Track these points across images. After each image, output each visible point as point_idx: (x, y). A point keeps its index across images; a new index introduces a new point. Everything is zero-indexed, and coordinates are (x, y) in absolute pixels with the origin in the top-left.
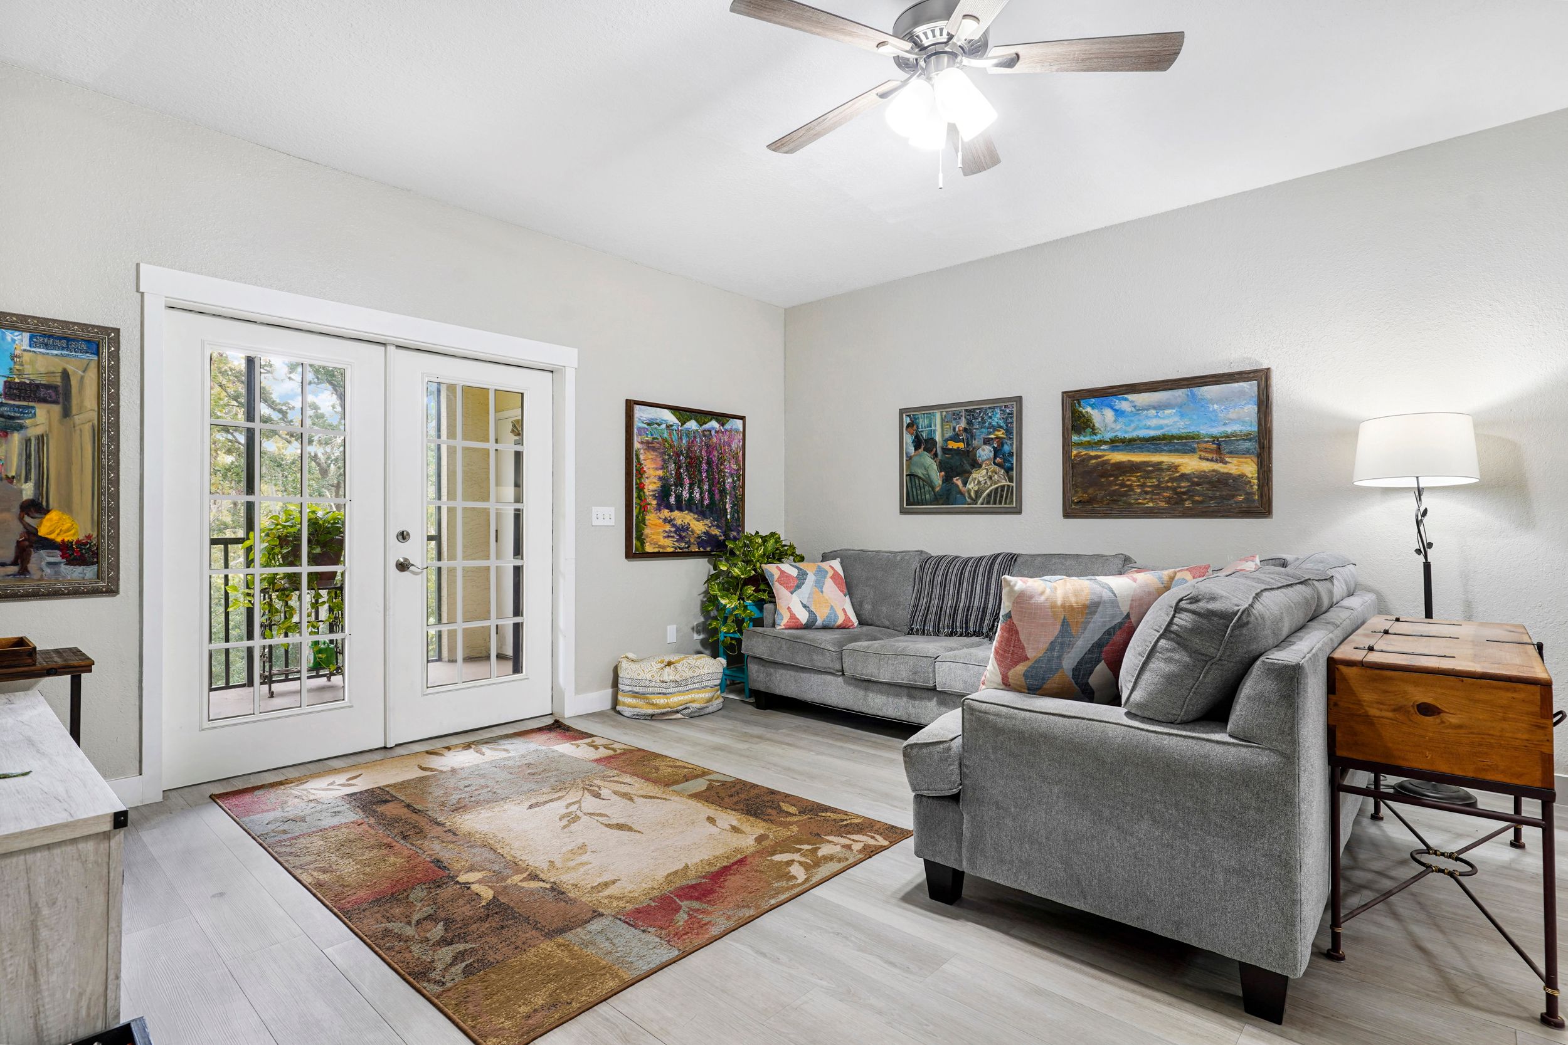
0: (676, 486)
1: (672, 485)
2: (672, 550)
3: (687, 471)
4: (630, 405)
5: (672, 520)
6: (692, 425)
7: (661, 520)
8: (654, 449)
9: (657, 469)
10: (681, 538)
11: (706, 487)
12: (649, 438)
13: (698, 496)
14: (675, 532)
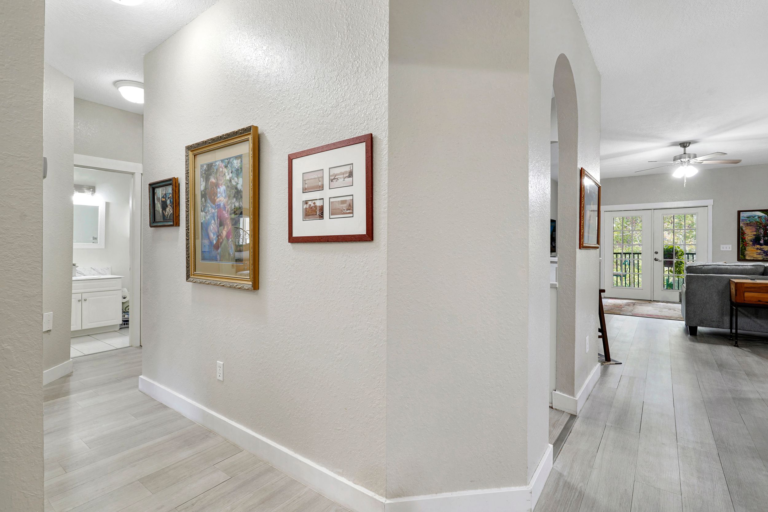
0: (764, 237)
1: (762, 237)
2: (761, 259)
4: (739, 212)
5: (761, 249)
7: (755, 249)
8: (751, 225)
9: (752, 232)
12: (748, 222)
14: (764, 253)
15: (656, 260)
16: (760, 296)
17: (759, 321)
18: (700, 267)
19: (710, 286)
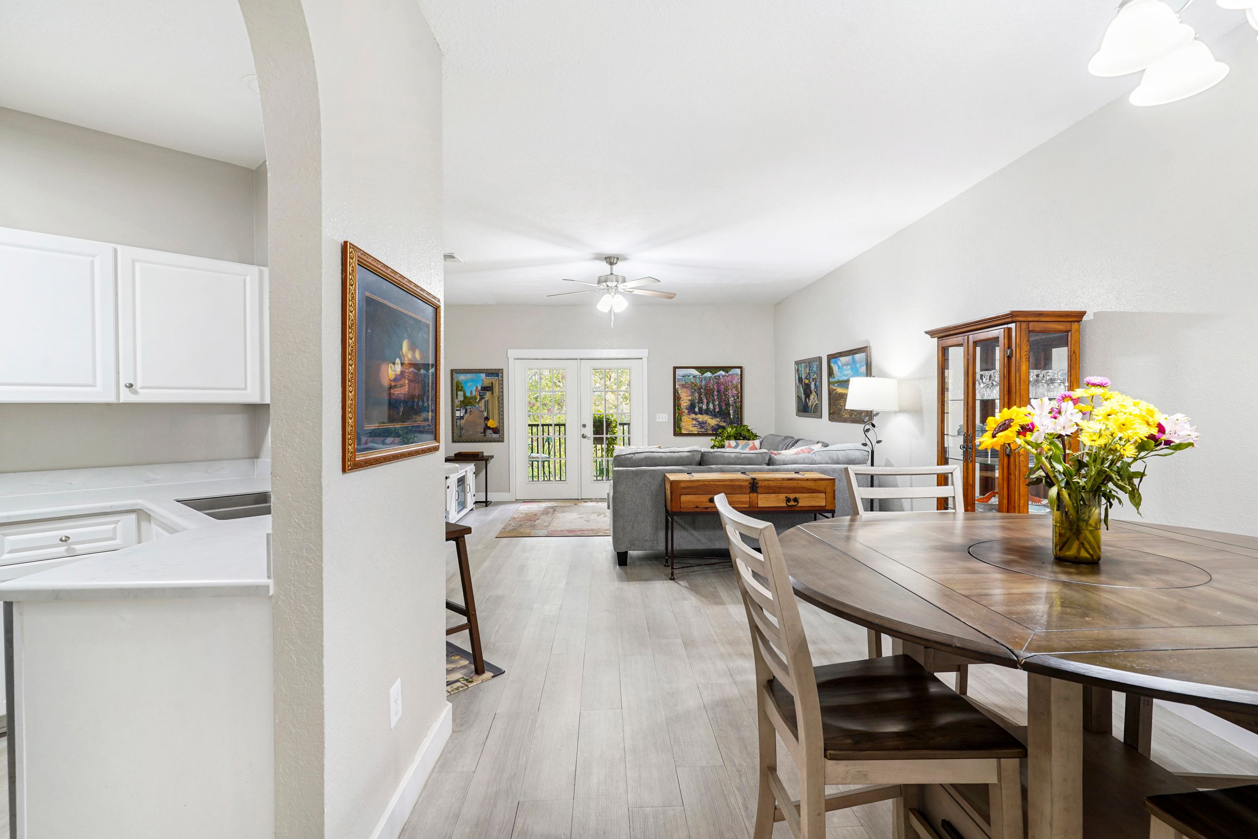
0: (699, 403)
1: (697, 403)
2: (697, 432)
3: (705, 396)
4: (675, 368)
5: (697, 419)
6: (708, 374)
7: (690, 419)
8: (686, 387)
9: (688, 396)
10: (702, 427)
11: (717, 403)
12: (684, 383)
13: (712, 407)
14: (699, 424)
15: (584, 436)
16: (697, 500)
17: (696, 533)
18: (630, 456)
19: (642, 487)
